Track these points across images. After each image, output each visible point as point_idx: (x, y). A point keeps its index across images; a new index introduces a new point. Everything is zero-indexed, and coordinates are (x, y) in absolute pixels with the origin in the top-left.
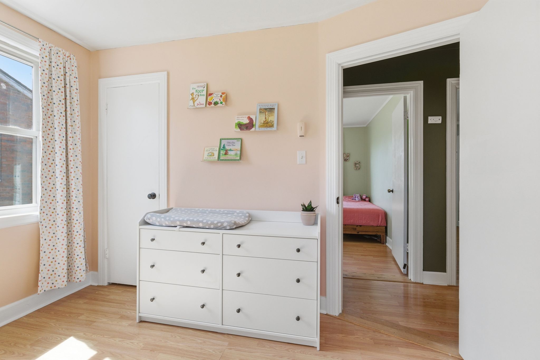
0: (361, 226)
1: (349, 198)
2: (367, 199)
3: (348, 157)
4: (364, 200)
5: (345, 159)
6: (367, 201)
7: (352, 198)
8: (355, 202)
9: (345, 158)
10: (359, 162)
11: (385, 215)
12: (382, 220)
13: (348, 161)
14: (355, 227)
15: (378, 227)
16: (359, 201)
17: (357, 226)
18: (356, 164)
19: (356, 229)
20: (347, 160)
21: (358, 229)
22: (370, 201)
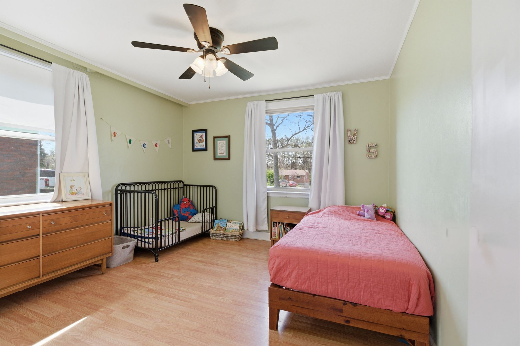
0: (355, 305)
1: (352, 213)
2: (388, 216)
3: (356, 137)
4: (383, 217)
5: (349, 140)
6: (388, 219)
7: (358, 212)
8: (361, 220)
9: (350, 137)
10: (376, 145)
11: (430, 280)
12: (418, 299)
13: (355, 142)
14: (339, 304)
15: (405, 317)
16: (370, 220)
17: (345, 303)
18: (369, 148)
19: (341, 311)
20: (354, 140)
21: (348, 311)
22: (394, 219)
